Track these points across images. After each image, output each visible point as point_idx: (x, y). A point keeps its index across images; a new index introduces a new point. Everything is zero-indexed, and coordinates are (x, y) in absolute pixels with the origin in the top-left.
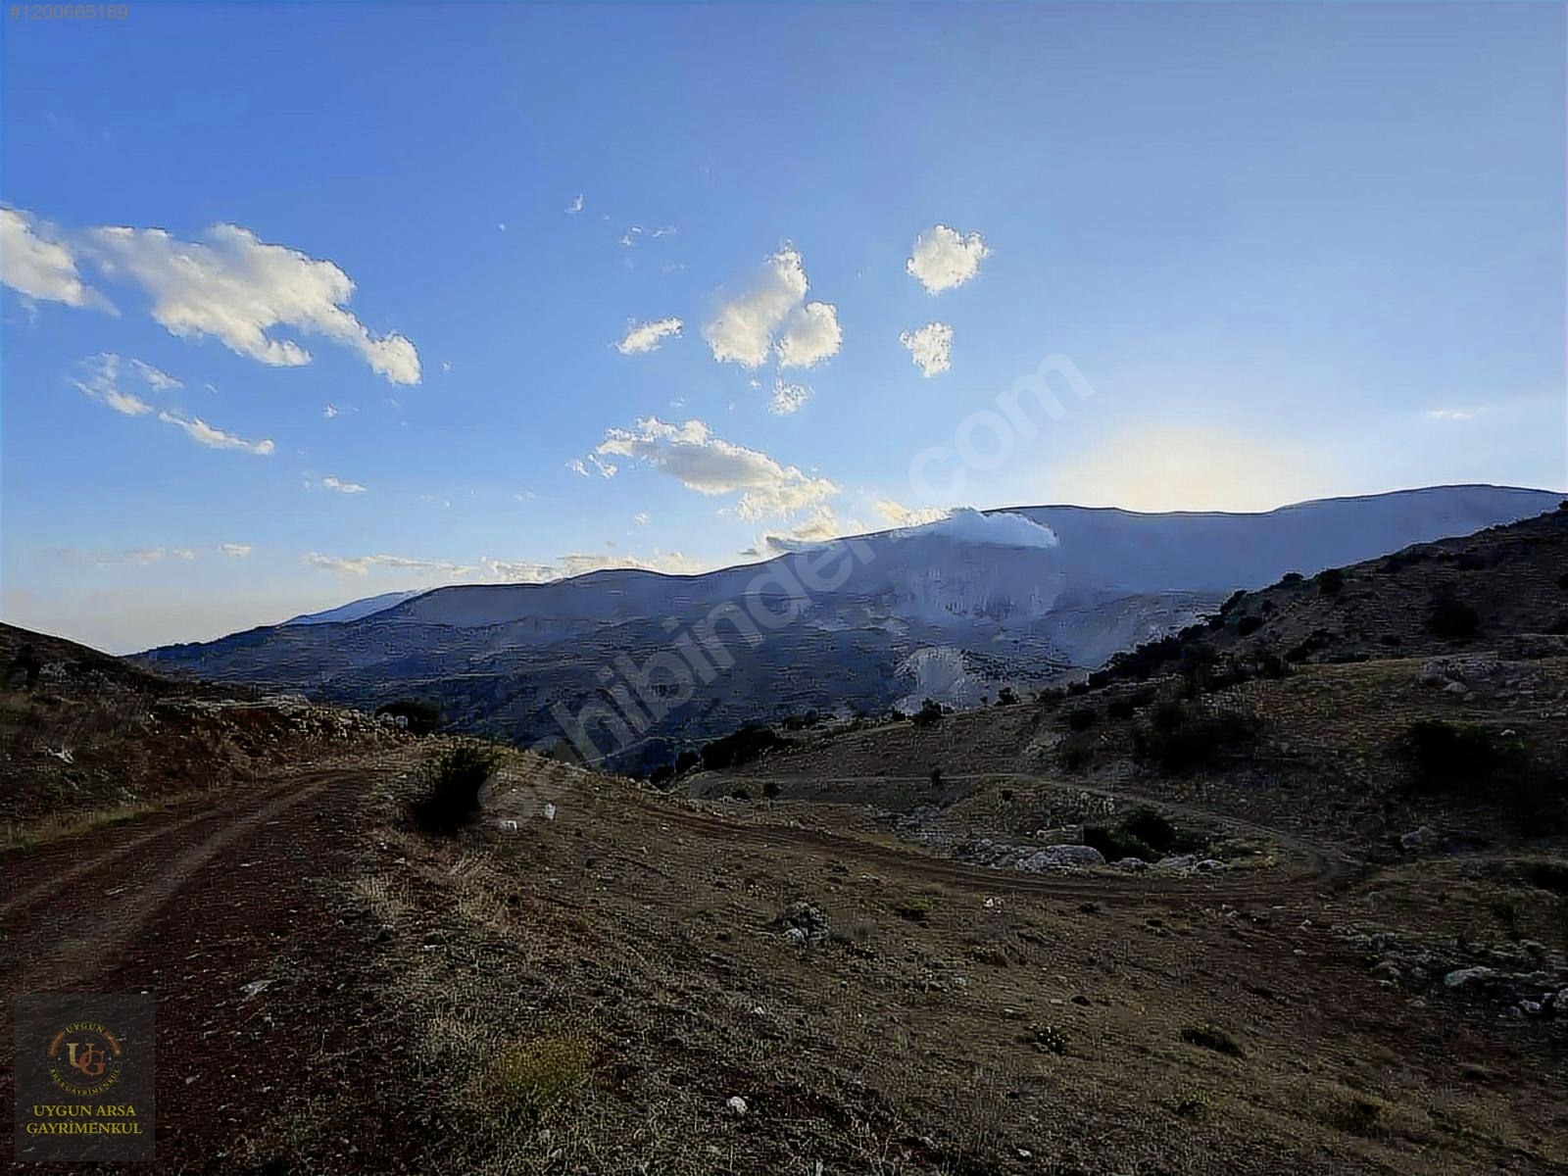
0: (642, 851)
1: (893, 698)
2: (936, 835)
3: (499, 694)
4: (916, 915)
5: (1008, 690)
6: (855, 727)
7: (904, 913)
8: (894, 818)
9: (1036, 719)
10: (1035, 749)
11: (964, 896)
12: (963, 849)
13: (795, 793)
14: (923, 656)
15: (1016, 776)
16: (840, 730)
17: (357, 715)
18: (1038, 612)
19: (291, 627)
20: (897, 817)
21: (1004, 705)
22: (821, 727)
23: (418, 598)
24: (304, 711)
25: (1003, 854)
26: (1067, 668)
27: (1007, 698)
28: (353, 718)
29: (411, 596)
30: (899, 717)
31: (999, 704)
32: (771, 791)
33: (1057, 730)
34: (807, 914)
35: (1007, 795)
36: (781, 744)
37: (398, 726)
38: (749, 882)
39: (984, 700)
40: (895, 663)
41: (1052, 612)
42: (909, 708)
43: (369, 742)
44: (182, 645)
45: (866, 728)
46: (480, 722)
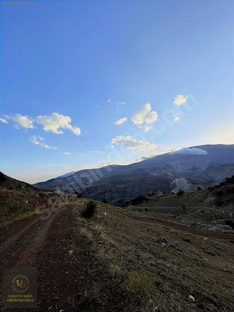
0: (124, 223)
1: (171, 189)
2: (186, 221)
3: (92, 190)
4: (188, 241)
5: (199, 187)
6: (163, 196)
7: (185, 240)
8: (175, 216)
9: (207, 194)
10: (208, 201)
11: (198, 237)
12: (193, 225)
13: (151, 210)
14: (177, 180)
15: (204, 207)
16: (160, 197)
17: (69, 195)
18: (203, 169)
19: (57, 178)
20: (176, 216)
21: (199, 190)
22: (156, 196)
23: (77, 172)
24: (61, 194)
25: (204, 226)
26: (213, 181)
27: (199, 189)
28: (68, 195)
29: (76, 172)
30: (173, 193)
31: (197, 190)
32: (146, 210)
33: (213, 196)
34: (164, 239)
35: (202, 212)
36: (147, 200)
37: (76, 196)
38: (148, 231)
39: (194, 189)
40: (171, 182)
41: (207, 169)
42: (175, 191)
43: (71, 199)
44: (41, 182)
45: (166, 196)
46: (88, 195)
